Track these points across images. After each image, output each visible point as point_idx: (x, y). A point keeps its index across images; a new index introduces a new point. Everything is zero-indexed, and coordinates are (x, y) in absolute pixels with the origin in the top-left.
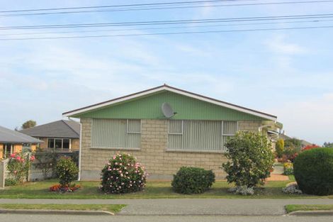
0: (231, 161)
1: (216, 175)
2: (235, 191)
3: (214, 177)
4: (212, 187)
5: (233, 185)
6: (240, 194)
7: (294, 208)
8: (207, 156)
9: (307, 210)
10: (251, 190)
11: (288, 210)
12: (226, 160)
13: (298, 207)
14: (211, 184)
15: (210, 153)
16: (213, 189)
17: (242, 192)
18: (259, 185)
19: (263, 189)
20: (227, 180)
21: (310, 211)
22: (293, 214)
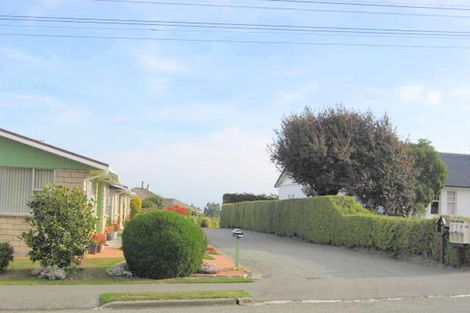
0: (35, 228)
1: (16, 249)
2: (39, 274)
3: (12, 253)
4: (9, 267)
5: (37, 265)
6: (47, 278)
7: (112, 297)
8: (10, 221)
9: (129, 300)
10: (61, 273)
11: (102, 301)
12: (28, 227)
13: (117, 297)
14: (7, 264)
15: (14, 217)
16: (11, 271)
17: (49, 275)
18: (73, 265)
19: (81, 270)
20: (29, 257)
21: (130, 302)
22: (108, 307)
